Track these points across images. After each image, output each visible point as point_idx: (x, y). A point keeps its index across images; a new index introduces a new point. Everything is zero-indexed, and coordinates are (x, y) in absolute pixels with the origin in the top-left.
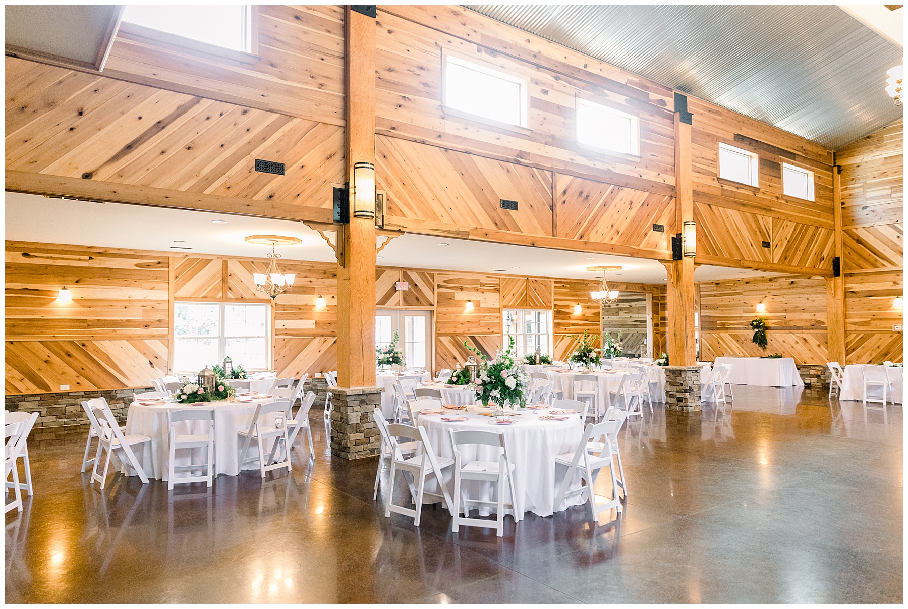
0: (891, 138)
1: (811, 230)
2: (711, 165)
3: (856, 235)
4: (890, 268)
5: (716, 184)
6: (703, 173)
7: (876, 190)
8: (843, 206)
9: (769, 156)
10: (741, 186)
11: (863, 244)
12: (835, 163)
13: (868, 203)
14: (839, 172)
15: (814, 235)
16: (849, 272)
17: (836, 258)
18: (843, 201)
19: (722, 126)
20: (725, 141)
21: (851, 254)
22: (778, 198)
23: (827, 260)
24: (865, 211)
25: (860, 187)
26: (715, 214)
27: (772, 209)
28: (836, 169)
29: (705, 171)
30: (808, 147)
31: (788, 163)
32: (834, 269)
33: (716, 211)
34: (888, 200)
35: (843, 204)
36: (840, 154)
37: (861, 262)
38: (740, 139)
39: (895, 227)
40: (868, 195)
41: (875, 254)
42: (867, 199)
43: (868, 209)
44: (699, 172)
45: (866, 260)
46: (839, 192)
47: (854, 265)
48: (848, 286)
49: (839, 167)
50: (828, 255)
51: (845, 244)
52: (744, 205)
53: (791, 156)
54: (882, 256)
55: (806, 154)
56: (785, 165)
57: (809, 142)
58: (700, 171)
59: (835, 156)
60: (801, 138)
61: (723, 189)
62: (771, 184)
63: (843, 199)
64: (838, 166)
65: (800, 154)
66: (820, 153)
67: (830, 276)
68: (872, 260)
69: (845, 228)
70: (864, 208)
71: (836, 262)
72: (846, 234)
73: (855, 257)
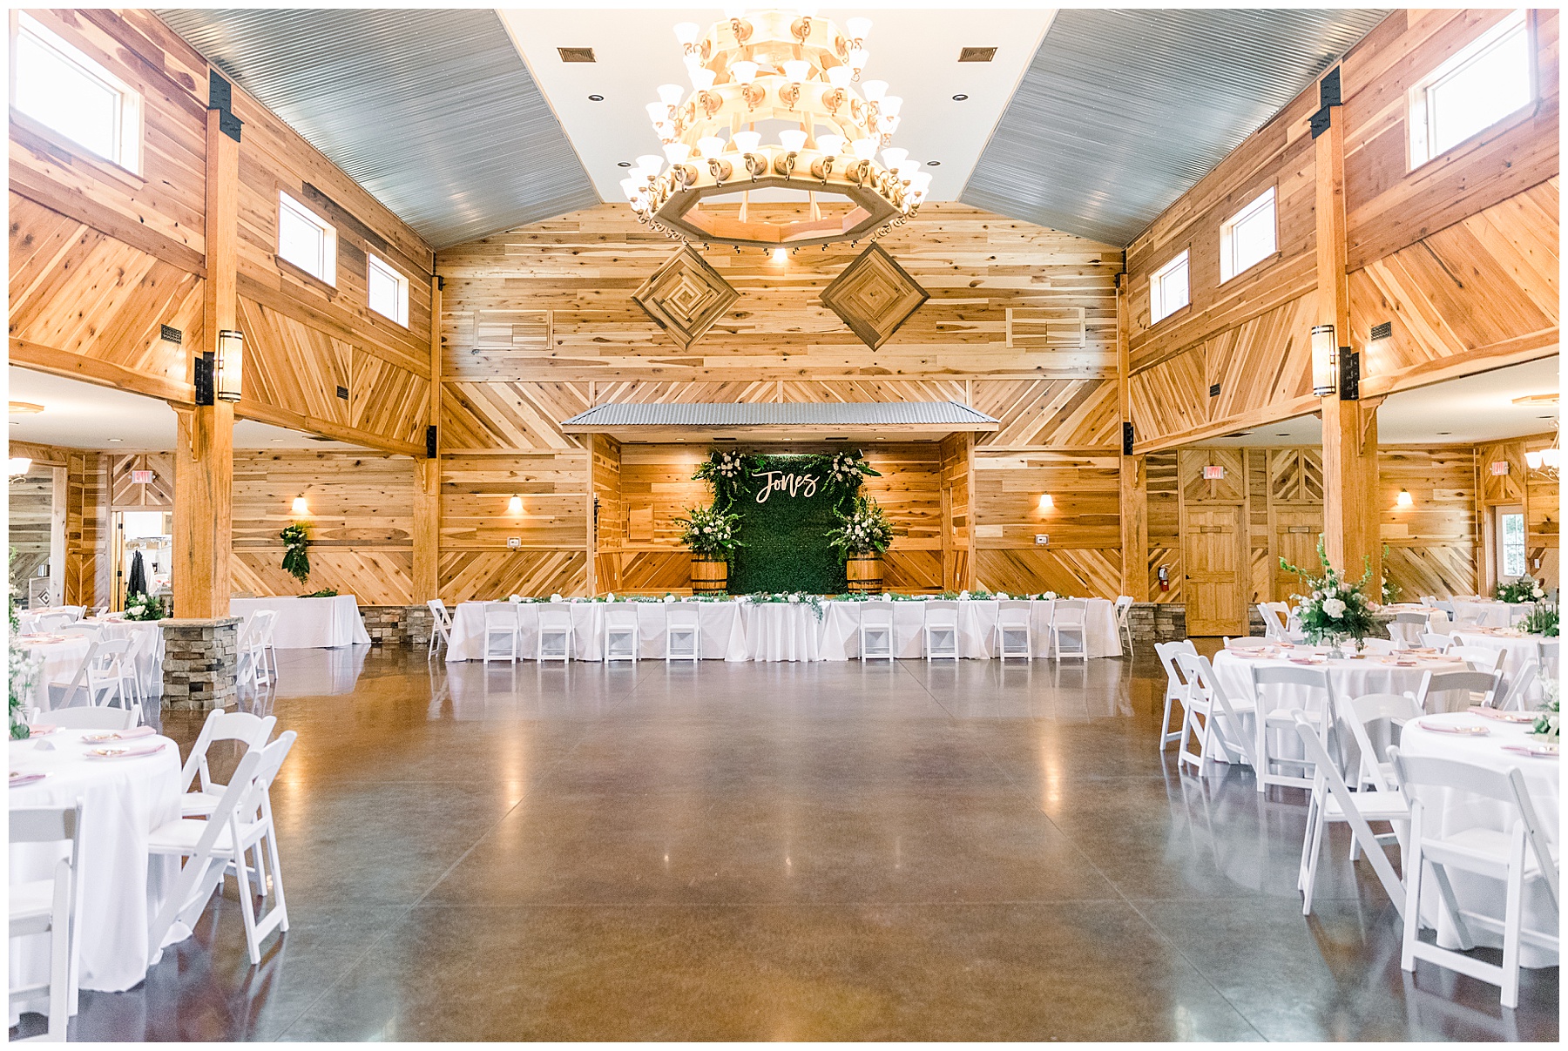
0: (516, 250)
1: (403, 374)
2: (265, 229)
3: (461, 392)
4: (506, 450)
5: (271, 266)
6: (252, 242)
7: (490, 327)
8: (444, 344)
9: (352, 236)
10: (311, 280)
11: (471, 409)
12: (434, 271)
13: (482, 345)
14: (441, 286)
15: (405, 385)
16: (448, 451)
17: (431, 427)
18: (443, 335)
19: (286, 161)
20: (289, 190)
22: (361, 313)
23: (420, 429)
24: (475, 358)
25: (469, 317)
26: (268, 324)
27: (353, 330)
28: (435, 280)
29: (256, 239)
30: (403, 236)
31: (377, 255)
32: (428, 445)
33: (270, 319)
34: (508, 345)
35: (444, 340)
36: (444, 257)
37: (467, 437)
38: (311, 193)
39: (516, 387)
40: (482, 332)
42: (480, 338)
43: (479, 354)
44: (246, 238)
45: (474, 435)
46: (439, 321)
47: (455, 441)
48: (446, 474)
49: (441, 278)
50: (421, 421)
51: (444, 406)
52: (313, 316)
53: (382, 244)
54: (496, 430)
55: (400, 245)
56: (373, 258)
57: (405, 226)
58: (249, 236)
59: (435, 259)
60: (395, 217)
61: (282, 280)
62: (352, 286)
63: (444, 332)
64: (439, 277)
65: (393, 244)
66: (417, 249)
67: (422, 456)
68: (482, 435)
69: (446, 380)
70: (474, 351)
71: (431, 434)
72: (446, 389)
73: (458, 428)
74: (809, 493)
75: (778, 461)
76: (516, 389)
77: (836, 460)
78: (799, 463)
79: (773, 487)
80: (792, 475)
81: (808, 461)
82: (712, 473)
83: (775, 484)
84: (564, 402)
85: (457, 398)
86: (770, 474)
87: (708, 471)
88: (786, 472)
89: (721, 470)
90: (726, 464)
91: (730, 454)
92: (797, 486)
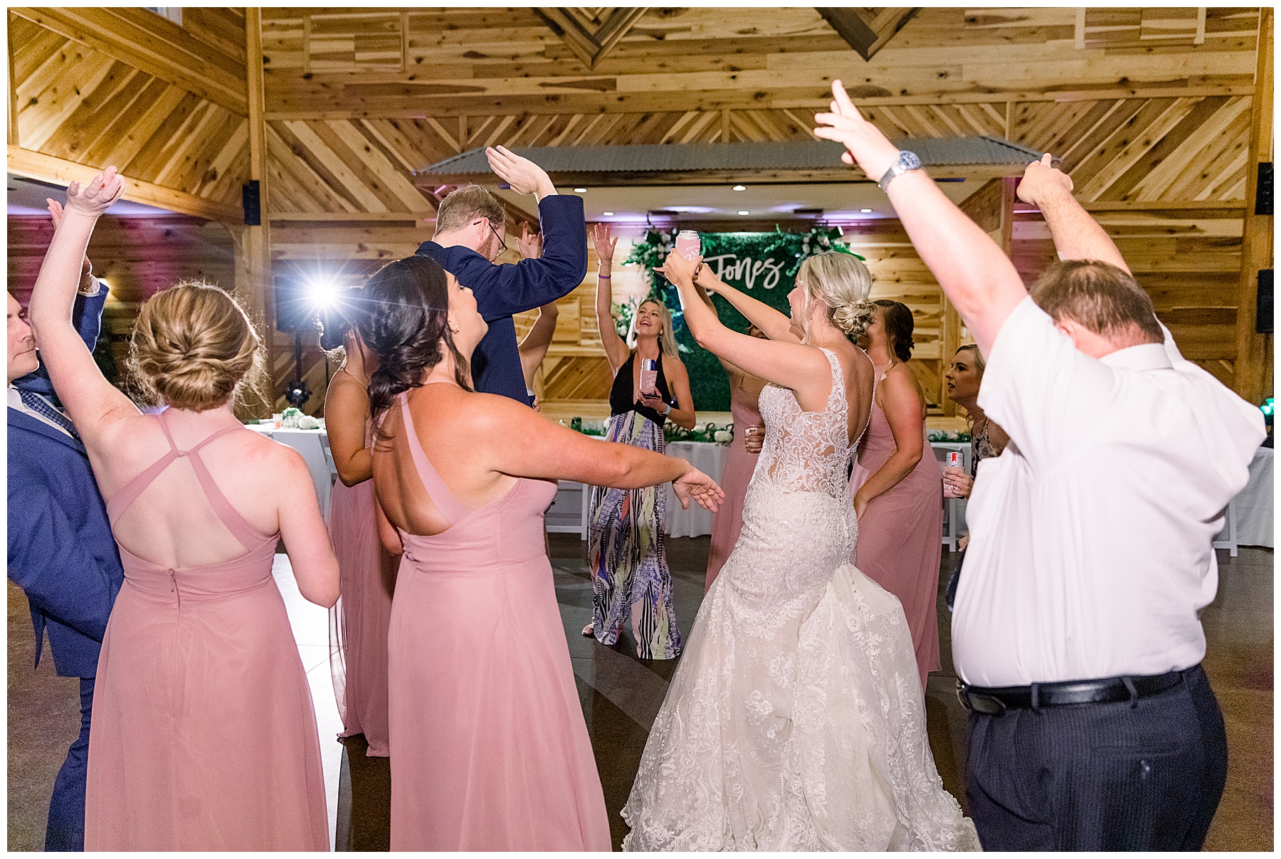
3: (294, 137)
4: (352, 214)
8: (267, 66)
11: (305, 158)
13: (316, 66)
16: (278, 216)
18: (265, 53)
21: (283, 176)
23: (227, 181)
25: (298, 26)
34: (349, 66)
35: (266, 60)
37: (302, 197)
39: (362, 125)
40: (315, 47)
41: (326, 181)
42: (312, 57)
45: (311, 194)
46: (258, 32)
47: (288, 202)
50: (228, 171)
51: (271, 156)
54: (338, 187)
63: (269, 46)
69: (274, 117)
70: (307, 76)
71: (251, 192)
72: (272, 130)
73: (290, 184)
74: (770, 283)
75: (731, 242)
76: (361, 127)
77: (806, 240)
78: (758, 244)
79: (724, 275)
80: (748, 260)
81: (769, 241)
82: (646, 256)
83: (727, 272)
84: (427, 147)
85: (285, 141)
86: (721, 259)
87: (642, 253)
88: (742, 254)
89: (658, 253)
90: (664, 245)
91: (669, 232)
92: (755, 274)
